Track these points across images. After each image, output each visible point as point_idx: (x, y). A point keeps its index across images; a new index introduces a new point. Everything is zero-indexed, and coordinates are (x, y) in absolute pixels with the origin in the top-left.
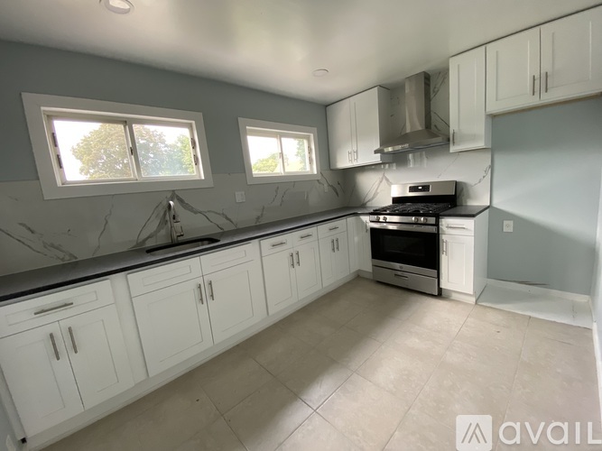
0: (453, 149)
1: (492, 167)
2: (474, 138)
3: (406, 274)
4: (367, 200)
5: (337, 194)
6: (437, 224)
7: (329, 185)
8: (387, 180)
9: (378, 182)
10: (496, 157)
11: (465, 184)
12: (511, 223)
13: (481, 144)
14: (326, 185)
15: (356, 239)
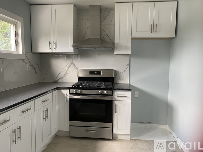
0: (116, 52)
1: (130, 64)
2: (126, 48)
3: (93, 129)
4: (59, 77)
5: (36, 72)
6: (112, 95)
7: (31, 65)
8: (74, 65)
9: (68, 66)
10: (132, 59)
11: (118, 71)
12: (138, 92)
13: (129, 52)
14: (28, 64)
15: (57, 107)
